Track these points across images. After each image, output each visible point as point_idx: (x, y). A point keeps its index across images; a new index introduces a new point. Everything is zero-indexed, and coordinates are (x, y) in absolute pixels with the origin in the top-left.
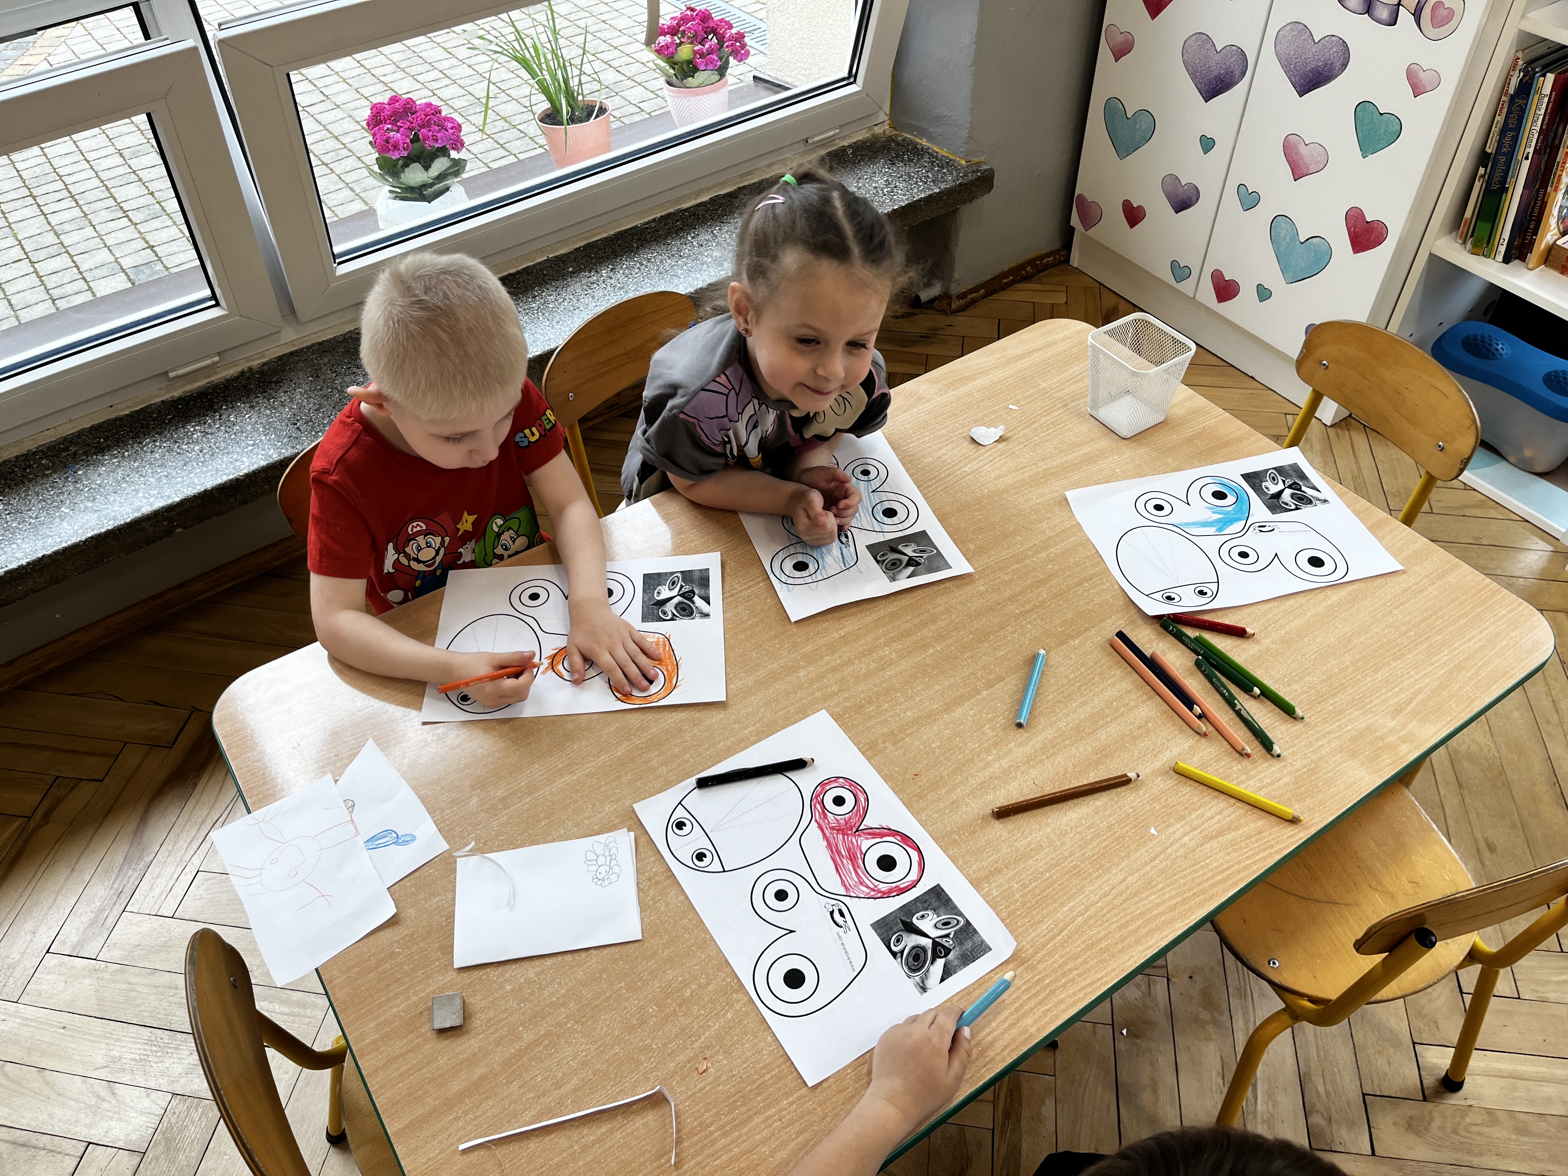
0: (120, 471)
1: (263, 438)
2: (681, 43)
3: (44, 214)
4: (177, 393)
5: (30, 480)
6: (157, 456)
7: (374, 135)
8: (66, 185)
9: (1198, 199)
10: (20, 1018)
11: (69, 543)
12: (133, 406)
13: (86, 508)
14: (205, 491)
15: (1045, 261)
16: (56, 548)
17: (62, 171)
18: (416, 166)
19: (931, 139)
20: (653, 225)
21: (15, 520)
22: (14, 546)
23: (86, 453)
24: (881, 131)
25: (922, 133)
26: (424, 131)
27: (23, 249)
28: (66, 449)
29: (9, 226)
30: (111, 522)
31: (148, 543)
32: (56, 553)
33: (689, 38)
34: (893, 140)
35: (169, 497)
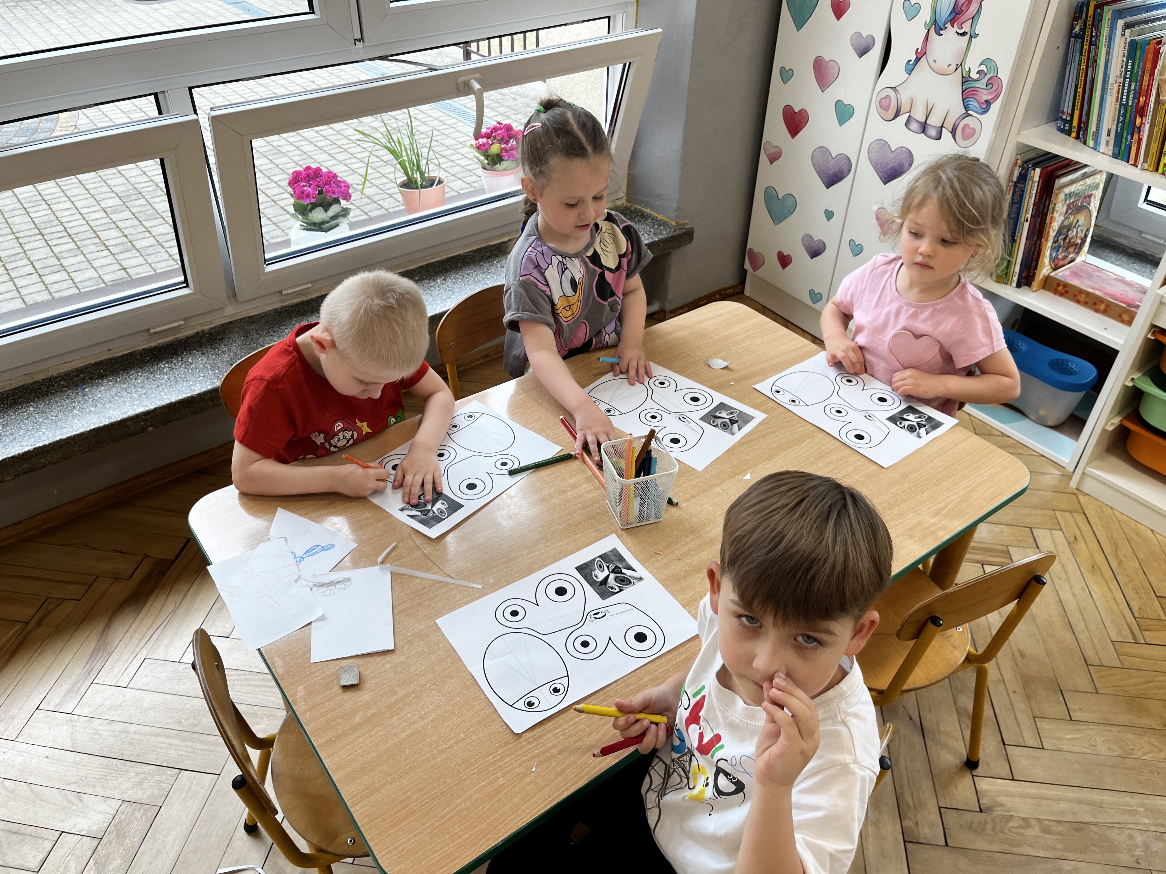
0: (114, 390)
1: (210, 372)
2: (493, 143)
3: (49, 245)
4: (153, 344)
5: (52, 394)
6: (139, 381)
7: (294, 189)
8: (65, 228)
9: (825, 249)
10: (16, 750)
11: (78, 432)
12: (125, 351)
13: (91, 411)
14: (171, 403)
15: (728, 291)
16: (69, 435)
17: (63, 220)
18: (320, 209)
19: (653, 208)
20: (471, 254)
21: (42, 417)
22: (41, 433)
23: (91, 379)
24: (620, 203)
25: (647, 205)
26: (327, 187)
27: (34, 267)
28: (78, 376)
29: (25, 252)
30: (107, 420)
31: (130, 436)
32: (69, 438)
33: (498, 140)
34: (628, 209)
35: (147, 406)
